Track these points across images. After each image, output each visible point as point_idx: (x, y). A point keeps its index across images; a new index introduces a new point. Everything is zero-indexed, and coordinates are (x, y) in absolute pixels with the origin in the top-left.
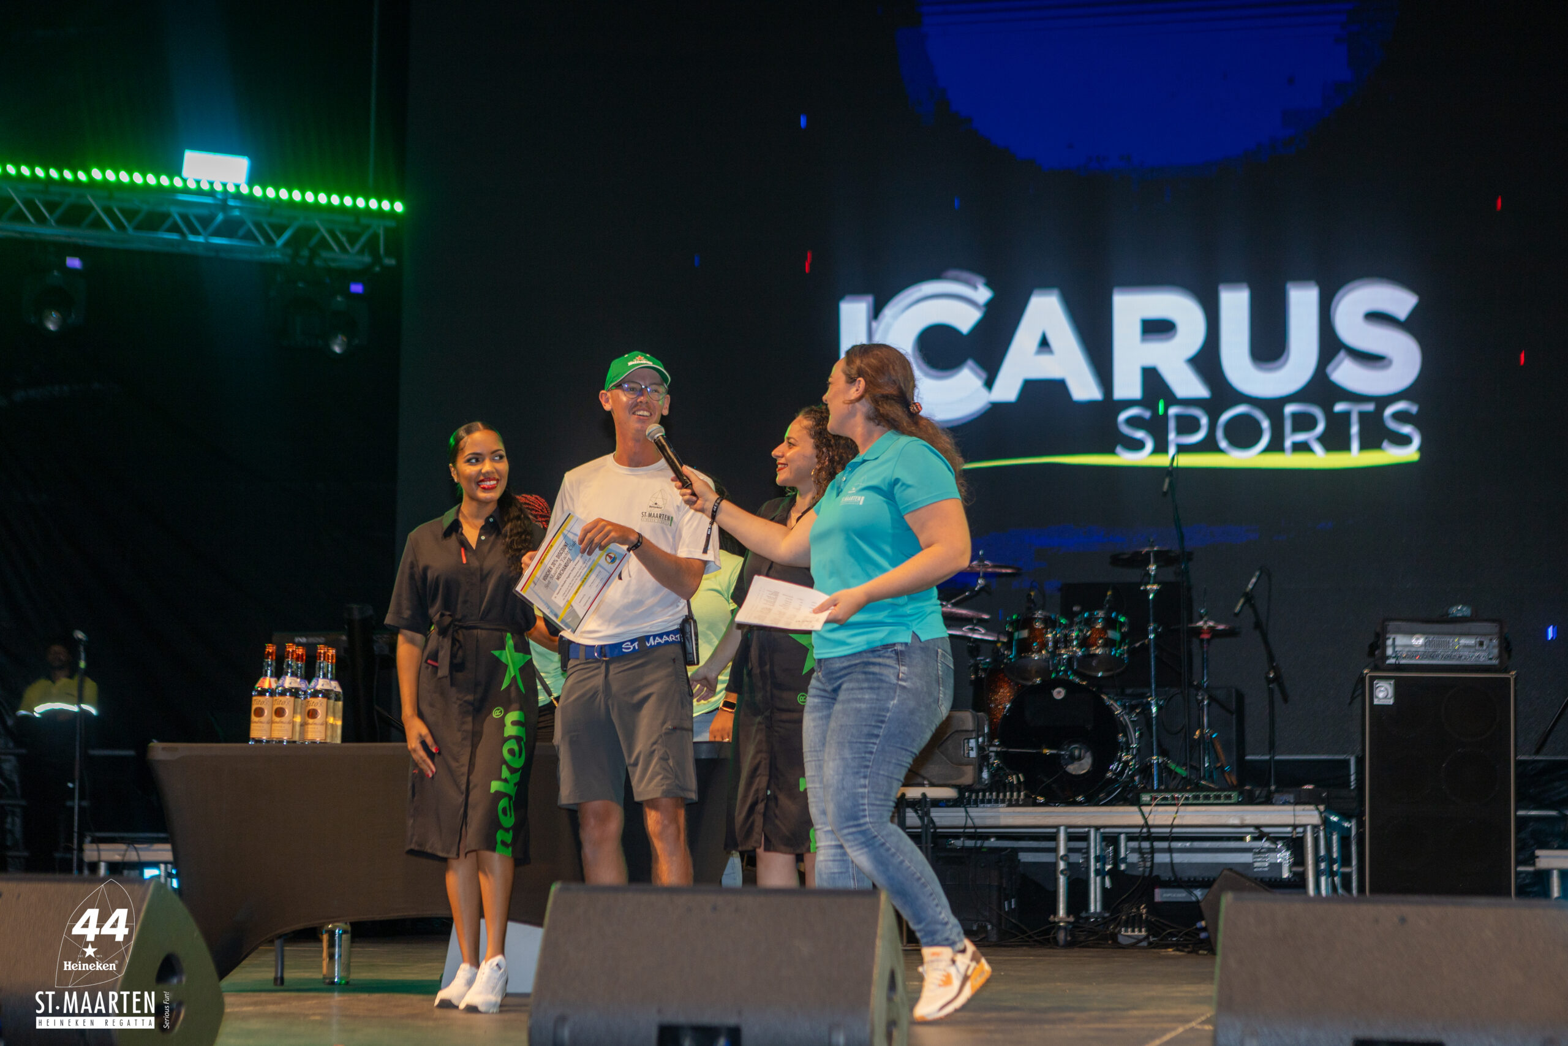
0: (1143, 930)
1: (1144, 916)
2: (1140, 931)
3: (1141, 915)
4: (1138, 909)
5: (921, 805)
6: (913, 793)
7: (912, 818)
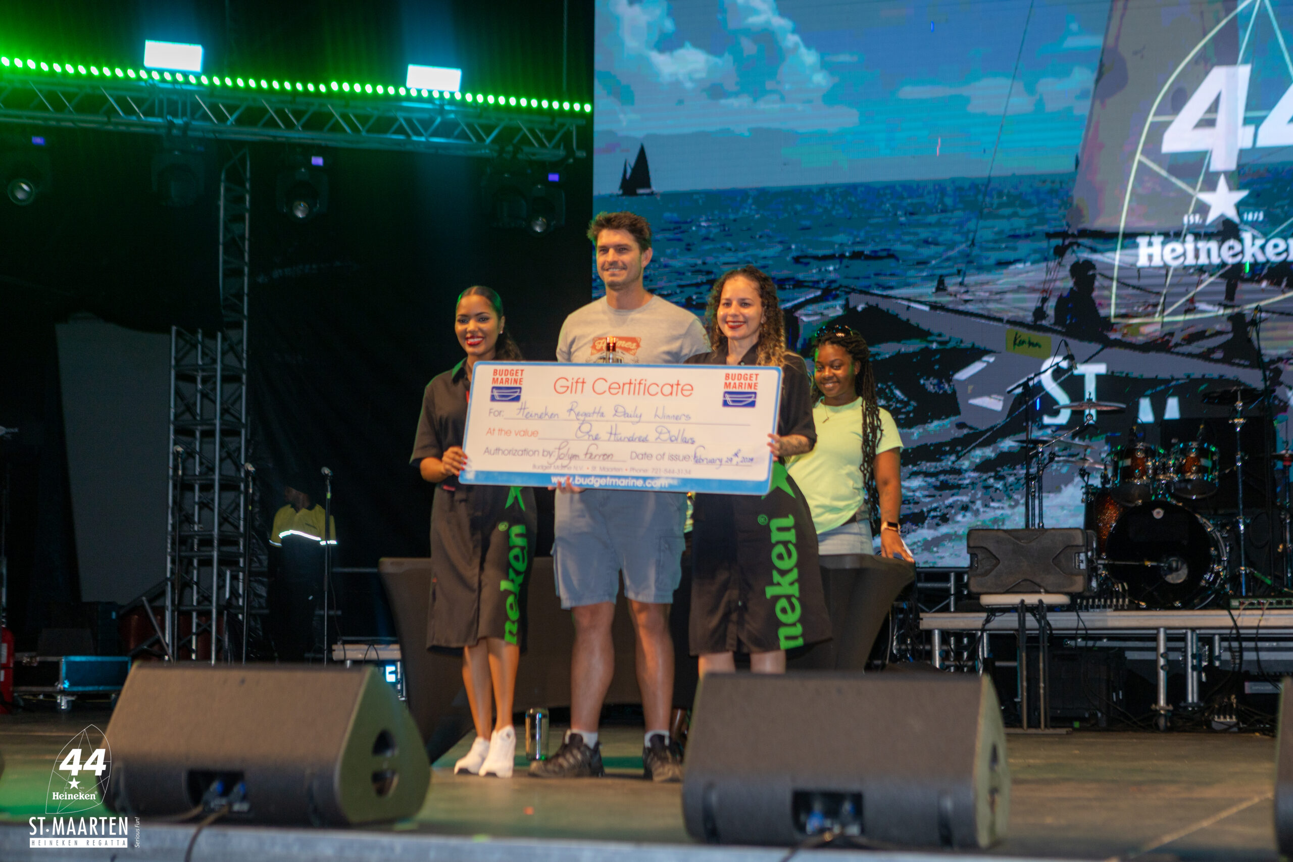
0: (1234, 717)
1: (1234, 705)
2: (1231, 718)
3: (1232, 704)
4: (1229, 699)
5: (1039, 610)
6: (1031, 599)
7: (1031, 621)
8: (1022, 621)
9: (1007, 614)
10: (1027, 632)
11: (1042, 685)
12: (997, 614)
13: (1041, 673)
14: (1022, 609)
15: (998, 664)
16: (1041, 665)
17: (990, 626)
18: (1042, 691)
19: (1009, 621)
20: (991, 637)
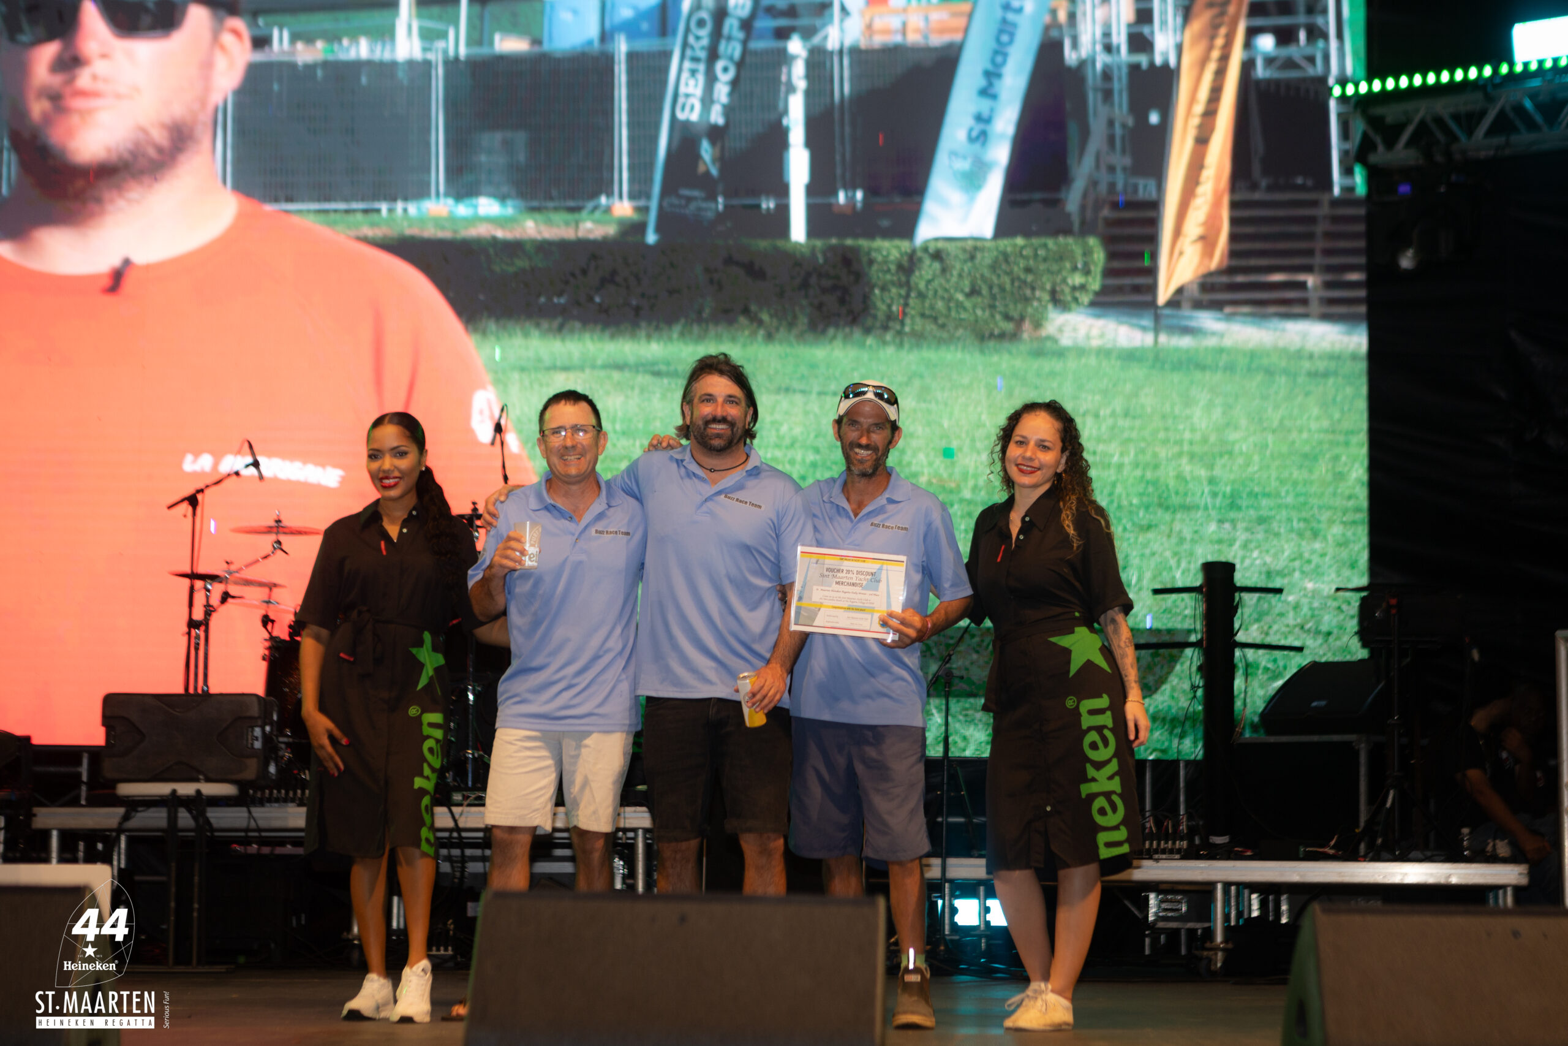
0: (450, 948)
1: (451, 932)
2: (446, 950)
3: (448, 931)
4: (445, 924)
5: (197, 803)
6: (186, 789)
7: (185, 818)
8: (173, 818)
9: (153, 809)
10: (181, 834)
11: (196, 906)
12: (140, 809)
13: (196, 890)
14: (173, 802)
15: (137, 878)
16: (196, 879)
17: (132, 823)
18: (195, 914)
19: (156, 818)
20: (130, 841)
